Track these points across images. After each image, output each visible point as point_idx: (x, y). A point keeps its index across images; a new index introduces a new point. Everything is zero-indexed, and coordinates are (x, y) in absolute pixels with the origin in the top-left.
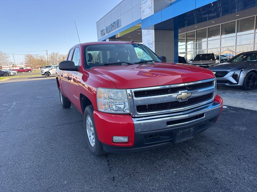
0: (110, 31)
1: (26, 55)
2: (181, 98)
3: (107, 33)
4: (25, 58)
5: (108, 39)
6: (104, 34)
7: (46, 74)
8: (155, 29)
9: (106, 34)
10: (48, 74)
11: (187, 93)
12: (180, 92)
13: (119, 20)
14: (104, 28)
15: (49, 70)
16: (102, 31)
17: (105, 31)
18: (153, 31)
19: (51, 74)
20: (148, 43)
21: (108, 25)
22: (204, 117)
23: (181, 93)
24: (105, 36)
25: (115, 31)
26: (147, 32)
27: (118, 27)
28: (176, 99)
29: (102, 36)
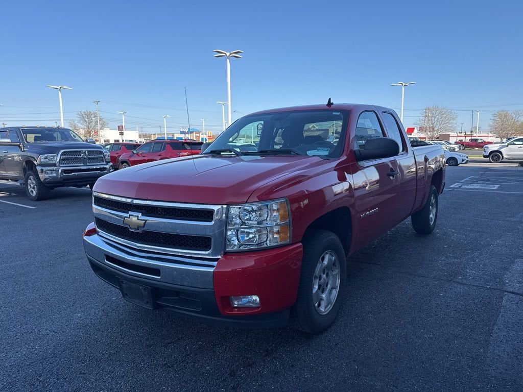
1: (496, 112)
7: (492, 156)
10: (496, 155)
12: (130, 213)
15: (501, 148)
19: (505, 156)
22: (160, 277)
23: (130, 215)
28: (123, 223)
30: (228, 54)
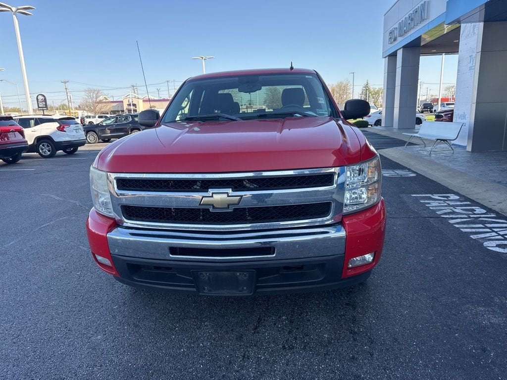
0: (406, 32)
2: (212, 203)
3: (401, 36)
4: (267, 94)
5: (402, 49)
6: (395, 40)
8: (485, 21)
9: (399, 39)
11: (228, 196)
12: (211, 191)
13: (426, 4)
14: (397, 26)
16: (391, 33)
17: (396, 33)
18: (482, 24)
20: (470, 56)
21: (404, 18)
22: (274, 255)
23: (213, 193)
24: (396, 43)
25: (417, 29)
26: (472, 30)
27: (423, 20)
28: (200, 204)
29: (391, 43)
30: (14, 9)
